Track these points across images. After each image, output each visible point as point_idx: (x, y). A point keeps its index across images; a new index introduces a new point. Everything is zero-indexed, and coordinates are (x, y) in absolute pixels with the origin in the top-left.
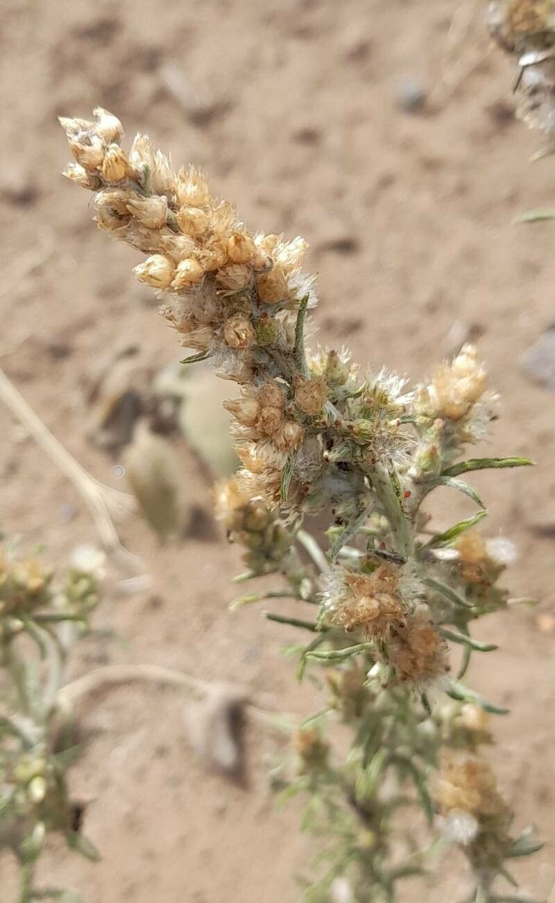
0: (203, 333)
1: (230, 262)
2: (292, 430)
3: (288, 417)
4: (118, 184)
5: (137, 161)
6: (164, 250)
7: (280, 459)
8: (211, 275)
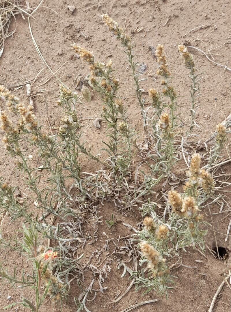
0: (85, 61)
1: (86, 54)
2: (94, 68)
3: (94, 67)
4: (76, 49)
5: (78, 47)
6: (81, 54)
7: (93, 71)
8: (85, 55)
